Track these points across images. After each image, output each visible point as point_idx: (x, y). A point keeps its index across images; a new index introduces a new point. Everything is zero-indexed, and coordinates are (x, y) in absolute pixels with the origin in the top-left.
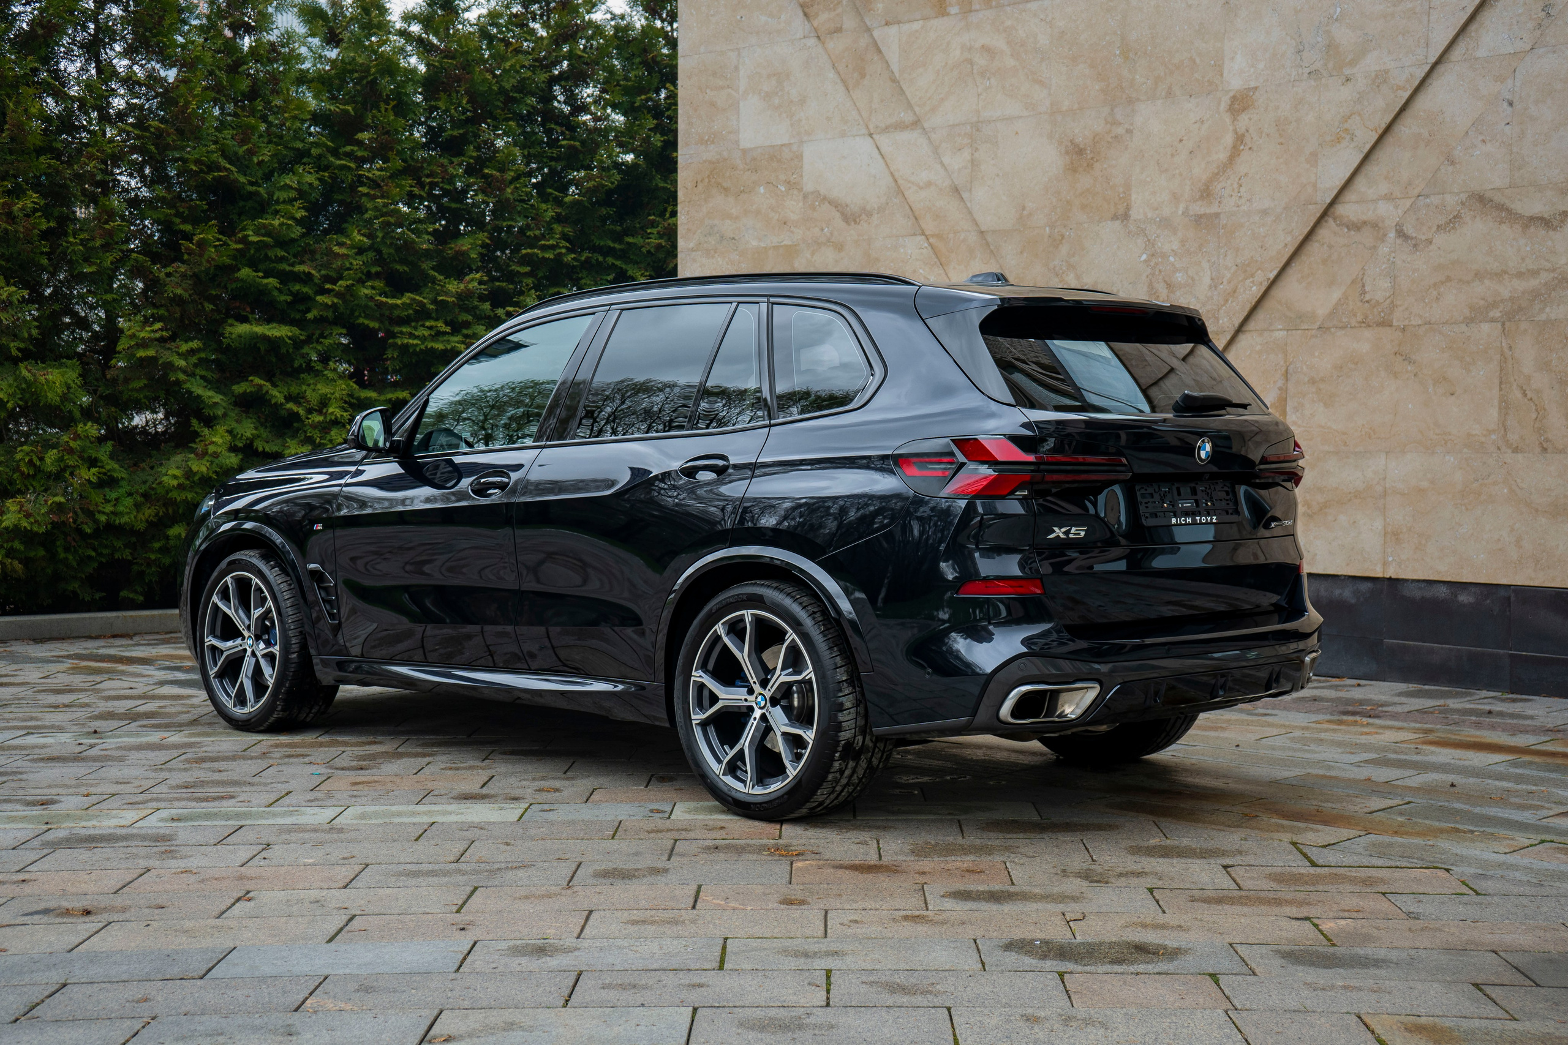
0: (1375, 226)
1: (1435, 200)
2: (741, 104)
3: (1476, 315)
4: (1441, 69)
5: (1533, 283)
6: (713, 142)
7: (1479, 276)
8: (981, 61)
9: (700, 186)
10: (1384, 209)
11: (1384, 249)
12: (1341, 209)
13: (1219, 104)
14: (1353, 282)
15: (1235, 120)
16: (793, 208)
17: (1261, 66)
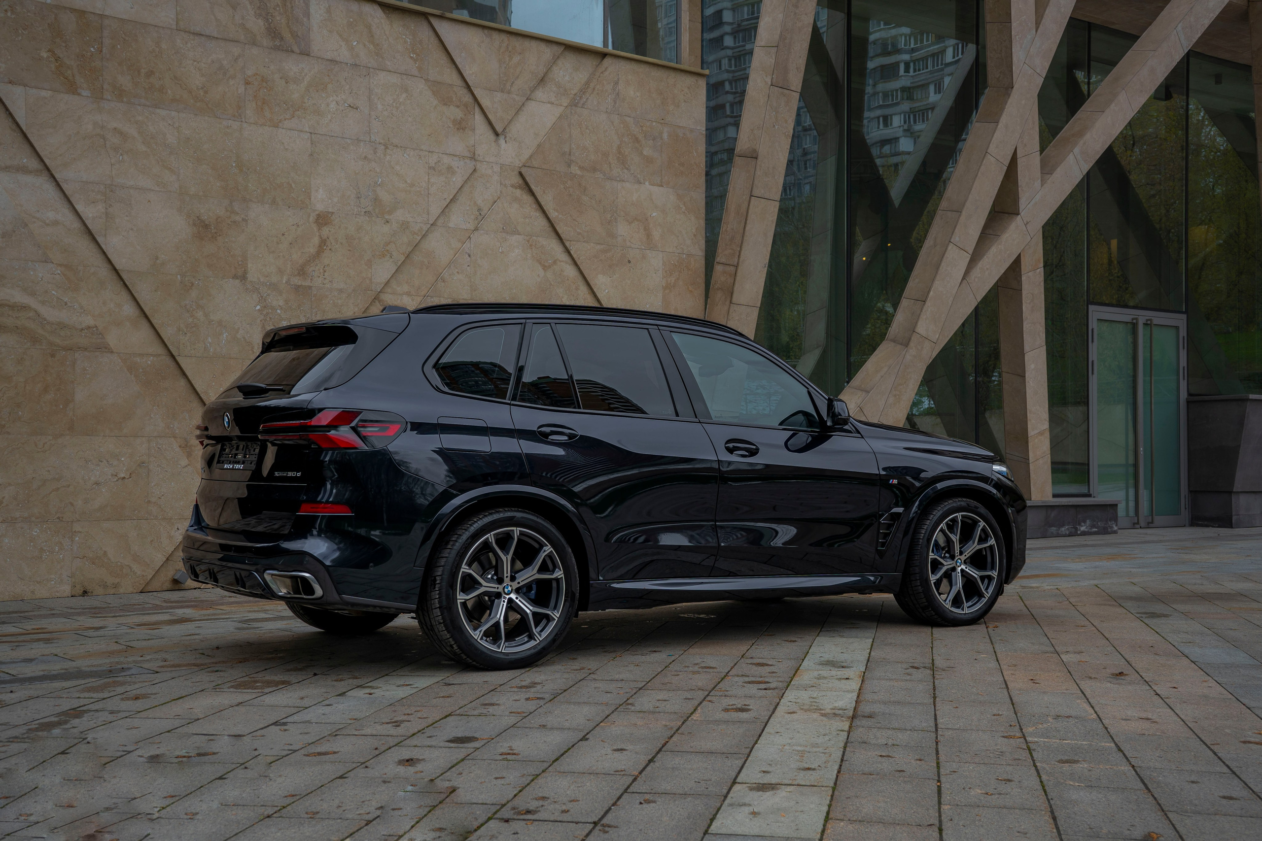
4: (433, 229)
8: (114, 139)
13: (309, 216)
15: (319, 229)
17: (336, 200)
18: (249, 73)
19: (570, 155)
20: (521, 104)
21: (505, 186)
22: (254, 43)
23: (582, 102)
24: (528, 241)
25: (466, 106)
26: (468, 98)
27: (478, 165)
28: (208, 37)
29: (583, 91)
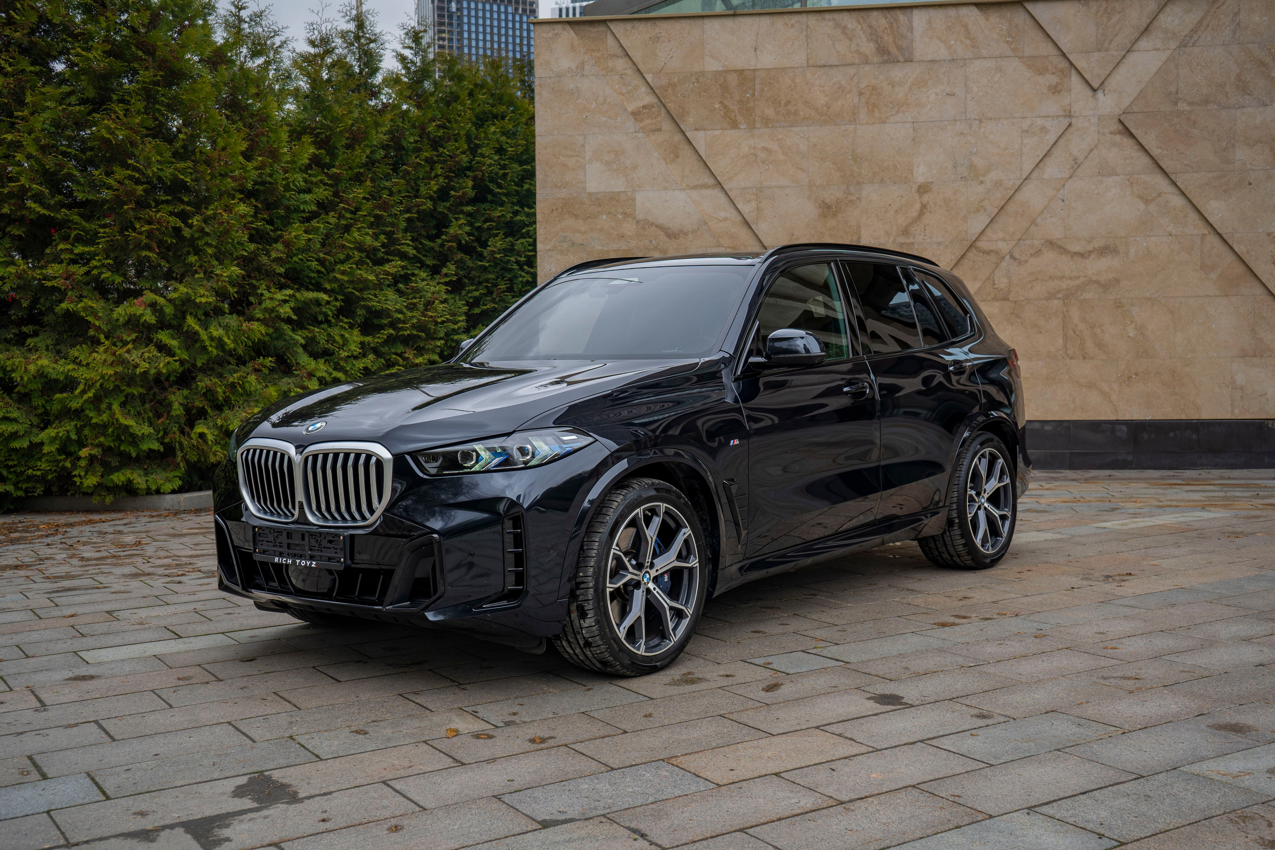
0: (997, 253)
1: (1029, 242)
2: (587, 166)
3: (1051, 296)
4: (1027, 182)
5: (1077, 282)
6: (565, 187)
7: (1051, 278)
8: (763, 155)
9: (555, 213)
10: (1001, 245)
11: (1004, 264)
12: (978, 244)
13: (912, 188)
14: (988, 278)
15: (920, 197)
16: (629, 228)
17: (934, 172)
18: (862, 86)
19: (1177, 93)
20: (1120, 58)
21: (1104, 134)
22: (866, 62)
23: (1192, 41)
24: (1129, 180)
25: (1062, 71)
26: (1063, 64)
27: (1074, 121)
28: (831, 66)
29: (1194, 31)
